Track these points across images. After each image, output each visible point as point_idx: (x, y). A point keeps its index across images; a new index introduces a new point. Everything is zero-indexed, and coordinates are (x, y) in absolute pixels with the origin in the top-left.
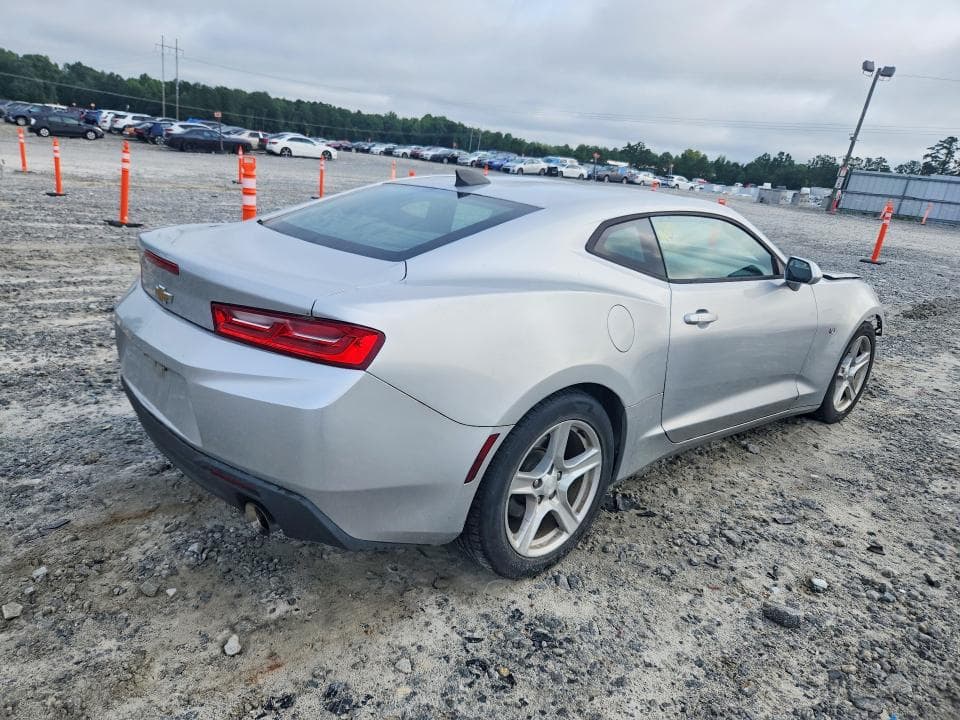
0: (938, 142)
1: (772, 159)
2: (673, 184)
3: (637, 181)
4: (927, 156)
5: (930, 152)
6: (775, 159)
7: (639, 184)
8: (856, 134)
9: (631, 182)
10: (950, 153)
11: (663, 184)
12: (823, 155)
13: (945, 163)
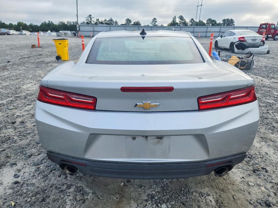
0: (87, 16)
1: (47, 23)
2: (24, 34)
3: (10, 34)
4: (86, 20)
5: (87, 19)
6: (48, 23)
7: (12, 35)
8: (77, 15)
9: (9, 34)
10: (91, 19)
11: (20, 34)
12: (61, 21)
13: (91, 22)
